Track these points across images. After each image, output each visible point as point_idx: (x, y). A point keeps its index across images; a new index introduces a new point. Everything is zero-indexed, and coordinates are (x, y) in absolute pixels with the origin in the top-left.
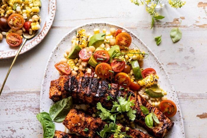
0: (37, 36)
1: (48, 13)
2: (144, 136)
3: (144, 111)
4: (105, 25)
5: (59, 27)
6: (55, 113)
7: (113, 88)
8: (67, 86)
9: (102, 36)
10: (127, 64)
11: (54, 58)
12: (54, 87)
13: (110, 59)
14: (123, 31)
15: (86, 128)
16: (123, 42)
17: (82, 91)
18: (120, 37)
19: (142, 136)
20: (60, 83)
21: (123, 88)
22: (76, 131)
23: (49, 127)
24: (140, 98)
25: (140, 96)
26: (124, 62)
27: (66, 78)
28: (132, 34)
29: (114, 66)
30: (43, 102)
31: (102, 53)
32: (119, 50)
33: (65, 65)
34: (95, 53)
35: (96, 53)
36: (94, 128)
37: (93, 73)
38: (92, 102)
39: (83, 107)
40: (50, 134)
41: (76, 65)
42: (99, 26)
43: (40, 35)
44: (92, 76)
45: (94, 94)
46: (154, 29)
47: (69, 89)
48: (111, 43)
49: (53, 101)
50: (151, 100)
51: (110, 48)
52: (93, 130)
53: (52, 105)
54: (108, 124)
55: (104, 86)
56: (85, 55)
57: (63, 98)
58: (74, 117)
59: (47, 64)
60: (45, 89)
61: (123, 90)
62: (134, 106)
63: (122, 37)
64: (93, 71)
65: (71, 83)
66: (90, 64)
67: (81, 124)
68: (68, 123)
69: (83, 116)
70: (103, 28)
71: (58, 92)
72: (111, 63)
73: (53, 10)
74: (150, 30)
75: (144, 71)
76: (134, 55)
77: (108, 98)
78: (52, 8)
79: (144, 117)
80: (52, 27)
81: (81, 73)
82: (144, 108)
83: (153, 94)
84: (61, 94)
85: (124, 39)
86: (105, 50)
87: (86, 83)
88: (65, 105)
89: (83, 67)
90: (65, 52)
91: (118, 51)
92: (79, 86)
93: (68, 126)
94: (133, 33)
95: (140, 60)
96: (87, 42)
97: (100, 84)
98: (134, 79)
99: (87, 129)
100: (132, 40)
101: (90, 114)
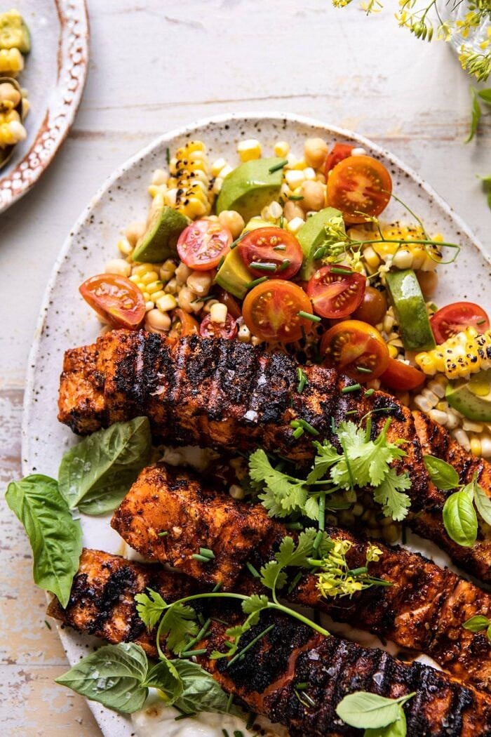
0: (13, 167)
1: (59, 76)
2: (439, 580)
3: (439, 478)
4: (284, 128)
5: (101, 135)
6: (83, 477)
7: (315, 386)
8: (129, 375)
9: (273, 171)
10: (372, 285)
11: (79, 258)
12: (78, 378)
13: (303, 265)
14: (357, 152)
15: (205, 547)
16: (357, 195)
17: (189, 398)
18: (345, 174)
19: (432, 579)
20: (100, 360)
21: (358, 386)
22: (165, 557)
23: (58, 536)
24: (424, 426)
25: (425, 416)
26: (361, 276)
27: (124, 341)
28: (392, 164)
29: (319, 292)
30: (35, 435)
31: (273, 240)
32: (342, 228)
33: (120, 287)
34: (243, 240)
35: (248, 241)
36: (235, 548)
37: (235, 320)
38: (229, 440)
39: (194, 456)
40: (59, 565)
41: (167, 288)
42: (259, 130)
43: (24, 166)
44: (231, 334)
45: (236, 409)
46: (478, 144)
47: (137, 387)
48: (306, 199)
49: (75, 431)
50: (466, 432)
51: (305, 219)
52: (232, 557)
53: (71, 445)
54: (295, 534)
55: (281, 376)
56: (203, 249)
57: (114, 423)
58: (155, 499)
59: (51, 282)
60: (41, 383)
61: (355, 395)
62: (403, 457)
63: (350, 175)
64: (232, 314)
65: (145, 361)
66: (221, 283)
67: (184, 530)
68: (134, 525)
69: (191, 499)
70: (276, 137)
71: (91, 397)
72: (307, 282)
73: (75, 64)
74: (463, 146)
75: (441, 316)
76: (400, 247)
77: (296, 428)
78: (71, 56)
79: (439, 504)
80: (73, 134)
81: (186, 319)
82: (440, 465)
83: (478, 407)
84: (106, 406)
85: (363, 182)
86: (282, 226)
87: (207, 363)
88: (120, 449)
89: (196, 297)
90: (121, 233)
91: (338, 231)
92: (178, 374)
93: (133, 535)
94: (394, 159)
95: (425, 268)
96: (211, 192)
97: (263, 367)
98: (399, 344)
99: (210, 552)
100: (395, 187)
101: (222, 484)
